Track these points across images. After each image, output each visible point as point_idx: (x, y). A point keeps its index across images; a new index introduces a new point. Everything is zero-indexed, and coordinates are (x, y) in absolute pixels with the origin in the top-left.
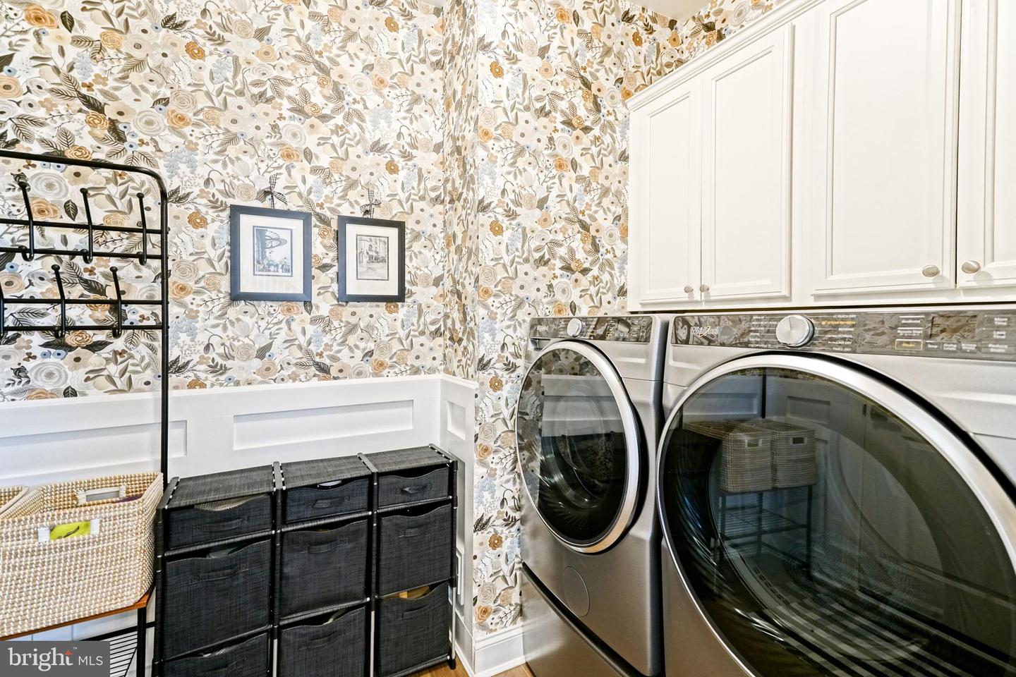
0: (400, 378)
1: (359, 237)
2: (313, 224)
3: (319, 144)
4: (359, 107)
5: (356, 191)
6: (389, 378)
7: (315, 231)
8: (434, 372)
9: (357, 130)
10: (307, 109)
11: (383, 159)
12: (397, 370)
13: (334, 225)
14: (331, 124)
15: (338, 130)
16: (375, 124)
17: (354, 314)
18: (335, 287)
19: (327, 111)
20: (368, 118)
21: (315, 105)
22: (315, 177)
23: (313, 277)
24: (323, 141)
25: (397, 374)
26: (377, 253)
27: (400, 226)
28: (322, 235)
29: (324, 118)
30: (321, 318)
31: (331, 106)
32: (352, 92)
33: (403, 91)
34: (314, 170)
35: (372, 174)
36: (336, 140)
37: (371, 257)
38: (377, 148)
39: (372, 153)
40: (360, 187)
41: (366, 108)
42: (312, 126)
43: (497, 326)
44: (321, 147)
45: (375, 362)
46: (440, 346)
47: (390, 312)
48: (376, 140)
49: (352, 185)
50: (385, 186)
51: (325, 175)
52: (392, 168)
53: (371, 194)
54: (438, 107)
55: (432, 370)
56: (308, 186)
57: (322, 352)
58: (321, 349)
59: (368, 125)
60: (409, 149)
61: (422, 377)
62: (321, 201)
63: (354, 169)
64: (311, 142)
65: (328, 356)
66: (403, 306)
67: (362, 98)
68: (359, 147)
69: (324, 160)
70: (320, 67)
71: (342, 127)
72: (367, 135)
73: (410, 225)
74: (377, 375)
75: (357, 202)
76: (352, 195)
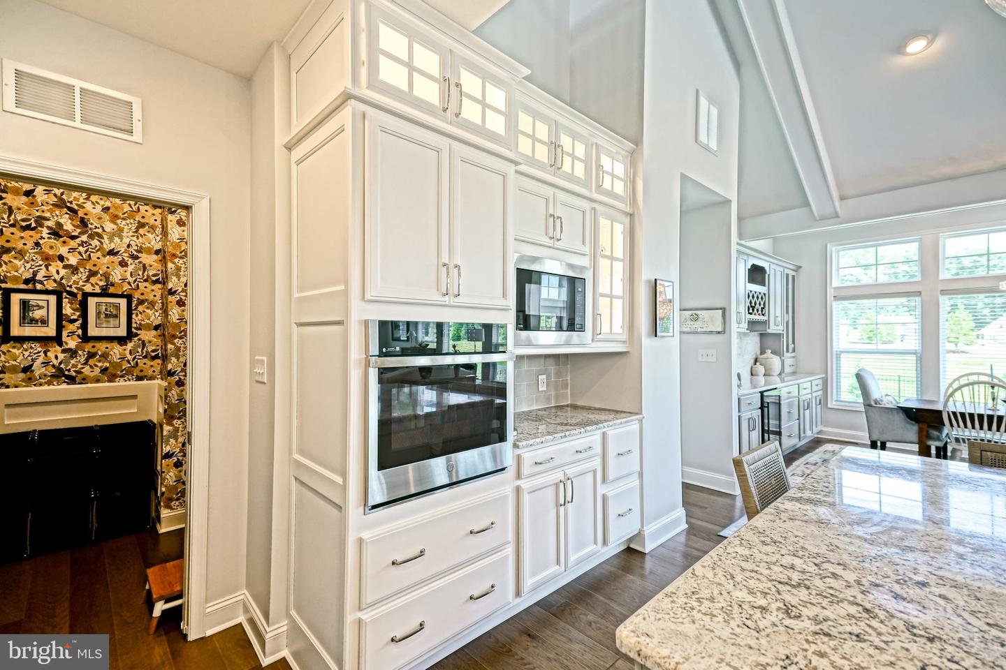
0: (128, 383)
1: (98, 304)
2: (64, 297)
3: (69, 252)
4: (100, 231)
5: (96, 278)
6: (120, 383)
7: (65, 301)
8: (154, 379)
9: (97, 243)
10: (61, 233)
11: (117, 259)
12: (125, 378)
13: (79, 297)
14: (78, 241)
15: (82, 244)
16: (111, 240)
17: (94, 347)
18: (80, 332)
19: (76, 234)
20: (105, 237)
21: (67, 230)
22: (66, 270)
23: (64, 327)
24: (72, 250)
25: (126, 381)
26: (110, 312)
27: (129, 298)
28: (71, 303)
29: (73, 238)
30: (69, 350)
31: (79, 230)
32: (93, 223)
33: (132, 221)
34: (65, 267)
35: (108, 268)
36: (82, 249)
37: (106, 315)
38: (112, 253)
39: (108, 256)
40: (99, 275)
41: (104, 231)
42: (64, 242)
43: (180, 354)
44: (71, 254)
45: (110, 374)
46: (159, 364)
47: (121, 346)
48: (111, 248)
49: (93, 274)
50: (117, 274)
51: (74, 270)
52: (123, 264)
53: (107, 279)
54: (158, 229)
55: (151, 378)
56: (61, 275)
57: (70, 369)
58: (69, 367)
59: (106, 241)
60: (135, 253)
61: (145, 382)
62: (71, 283)
63: (95, 265)
64: (63, 251)
65: (74, 371)
66: (131, 342)
67: (101, 226)
68: (99, 252)
69: (73, 260)
70: (71, 209)
71: (86, 242)
72: (105, 246)
73: (137, 295)
74: (110, 381)
75: (97, 284)
76: (93, 280)
